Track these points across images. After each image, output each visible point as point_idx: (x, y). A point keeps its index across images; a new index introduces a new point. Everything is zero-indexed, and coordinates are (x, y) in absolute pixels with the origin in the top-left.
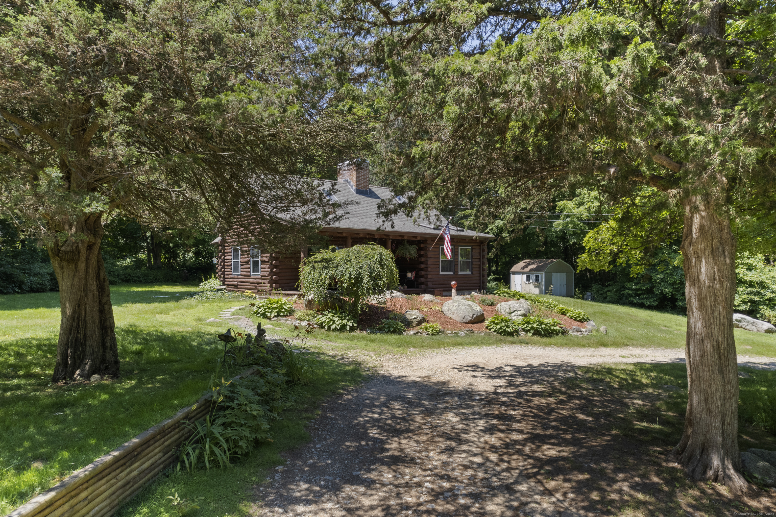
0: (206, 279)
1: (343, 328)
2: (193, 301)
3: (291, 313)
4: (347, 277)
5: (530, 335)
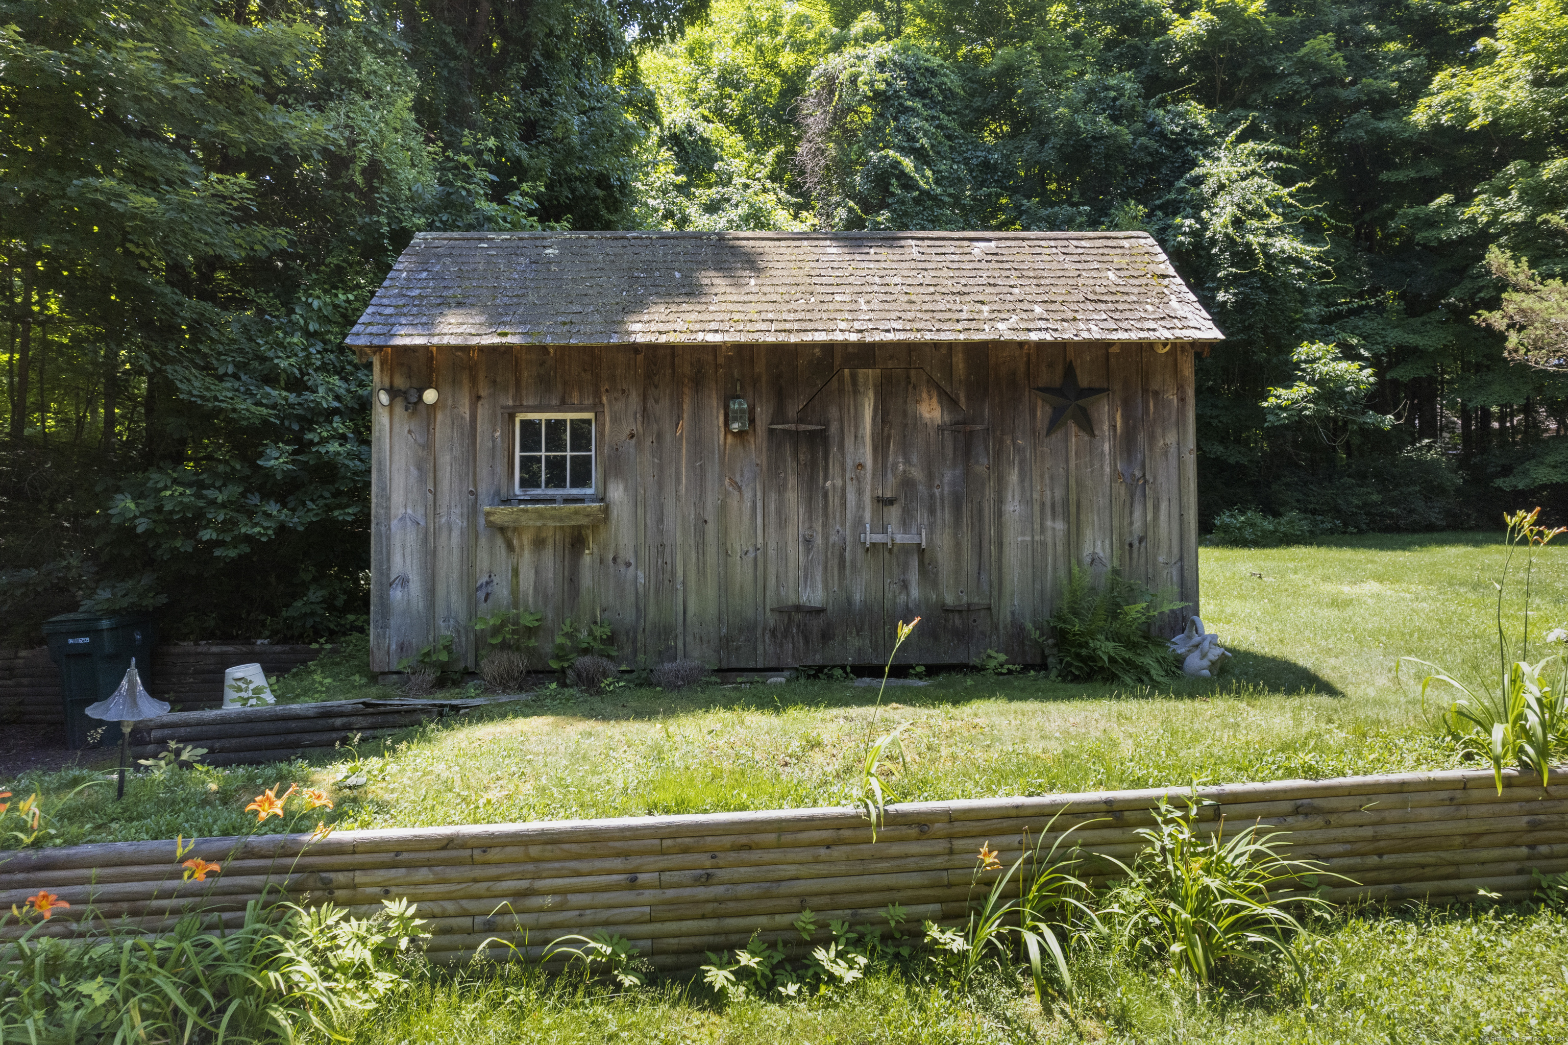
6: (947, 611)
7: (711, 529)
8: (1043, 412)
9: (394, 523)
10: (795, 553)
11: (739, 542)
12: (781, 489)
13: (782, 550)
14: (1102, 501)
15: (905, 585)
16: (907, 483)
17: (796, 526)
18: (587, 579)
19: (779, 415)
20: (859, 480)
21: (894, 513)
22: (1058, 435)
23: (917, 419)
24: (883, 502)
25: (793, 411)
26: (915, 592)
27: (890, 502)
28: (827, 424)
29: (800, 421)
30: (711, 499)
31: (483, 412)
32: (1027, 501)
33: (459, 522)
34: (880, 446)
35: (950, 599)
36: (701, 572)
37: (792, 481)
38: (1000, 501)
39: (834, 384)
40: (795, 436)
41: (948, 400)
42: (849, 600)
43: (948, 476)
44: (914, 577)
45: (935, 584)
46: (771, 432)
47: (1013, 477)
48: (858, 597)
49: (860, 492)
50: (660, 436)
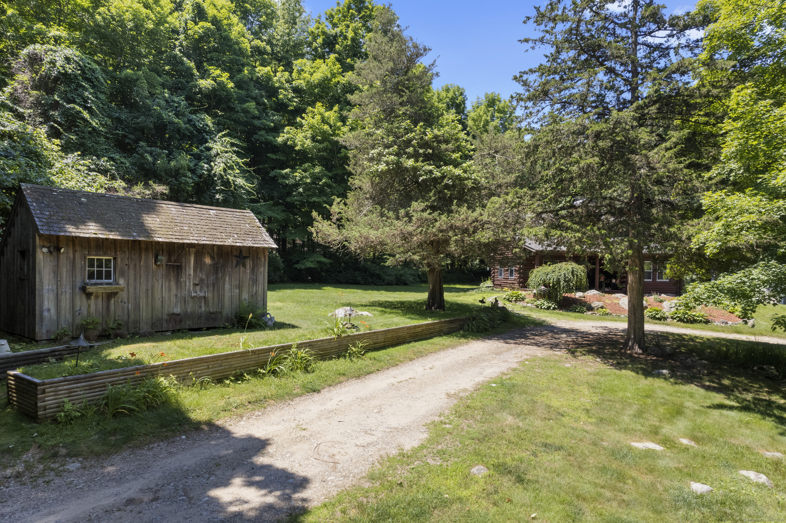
0: (485, 281)
1: (549, 308)
2: (474, 292)
3: (523, 299)
4: (551, 281)
5: (675, 321)
6: (211, 313)
7: (150, 292)
8: (235, 262)
9: (45, 291)
10: (173, 299)
11: (158, 295)
12: (170, 281)
13: (169, 298)
14: (247, 285)
15: (200, 307)
16: (201, 280)
17: (174, 291)
18: (112, 308)
19: (169, 260)
20: (189, 279)
21: (198, 288)
22: (238, 268)
23: (205, 263)
24: (195, 285)
25: (173, 260)
26: (203, 309)
27: (197, 285)
28: (182, 263)
29: (175, 262)
30: (150, 283)
31: (78, 255)
32: (231, 285)
33: (69, 291)
34: (195, 270)
35: (212, 310)
36: (147, 305)
37: (172, 278)
38: (224, 285)
39: (184, 252)
40: (173, 266)
41: (212, 258)
42: (187, 311)
43: (212, 278)
44: (203, 305)
45: (208, 306)
46: (167, 265)
47: (227, 279)
48: (189, 310)
49: (190, 282)
50: (135, 265)
